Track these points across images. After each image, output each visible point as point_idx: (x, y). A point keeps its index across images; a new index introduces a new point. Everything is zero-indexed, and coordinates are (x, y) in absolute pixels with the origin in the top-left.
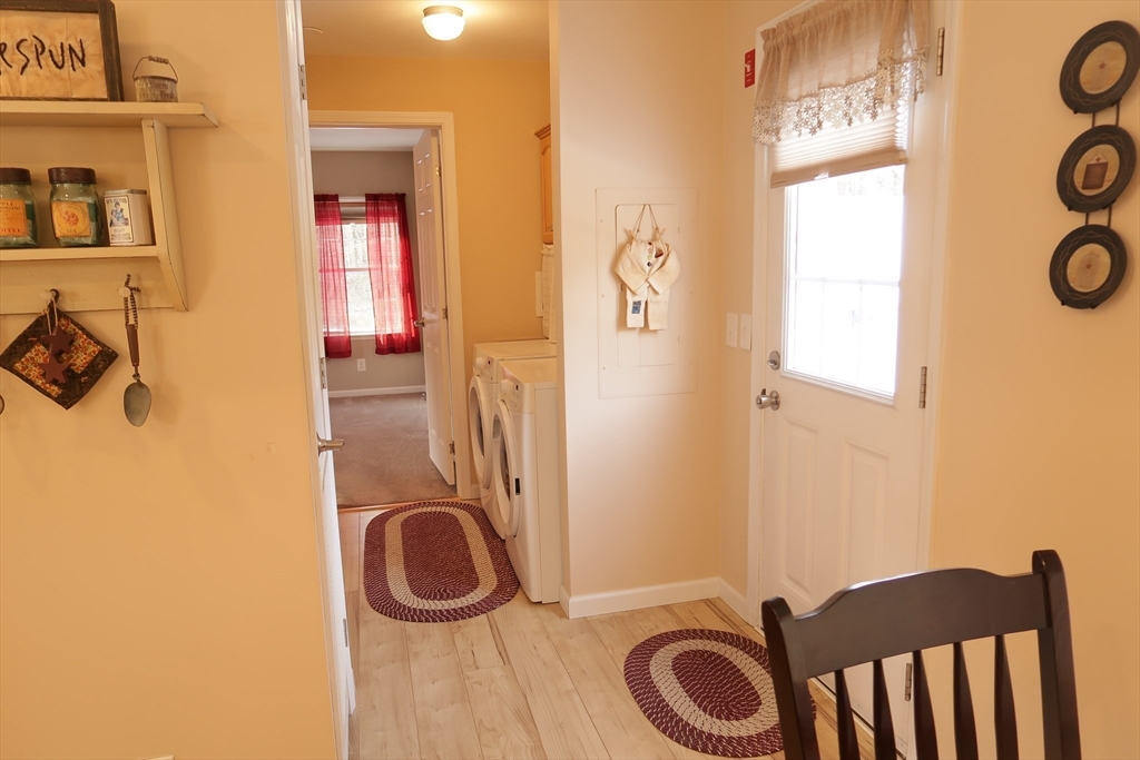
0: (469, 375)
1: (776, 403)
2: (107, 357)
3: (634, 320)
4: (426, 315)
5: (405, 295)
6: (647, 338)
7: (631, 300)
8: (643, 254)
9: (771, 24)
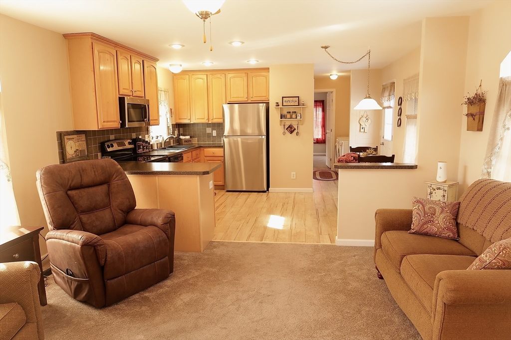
0: (335, 142)
1: (383, 144)
2: (295, 129)
3: (362, 130)
4: (327, 131)
5: (322, 128)
6: (365, 134)
7: (362, 127)
8: (364, 119)
9: (384, 84)
